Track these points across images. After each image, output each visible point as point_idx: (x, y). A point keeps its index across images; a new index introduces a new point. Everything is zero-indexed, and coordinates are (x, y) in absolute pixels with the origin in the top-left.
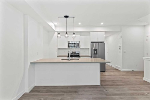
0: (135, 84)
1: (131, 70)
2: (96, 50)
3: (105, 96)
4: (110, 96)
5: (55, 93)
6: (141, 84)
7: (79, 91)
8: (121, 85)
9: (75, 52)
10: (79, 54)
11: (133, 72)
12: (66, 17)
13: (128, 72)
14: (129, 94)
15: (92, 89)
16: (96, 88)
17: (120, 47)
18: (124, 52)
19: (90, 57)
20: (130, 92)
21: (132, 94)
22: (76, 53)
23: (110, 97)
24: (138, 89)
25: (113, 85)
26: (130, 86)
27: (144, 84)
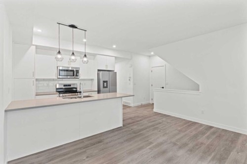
0: (150, 117)
1: (139, 104)
2: (106, 82)
3: (134, 135)
4: (138, 132)
5: (69, 155)
6: (154, 115)
7: (104, 140)
8: (141, 120)
9: (70, 85)
10: (76, 88)
11: (142, 106)
12: (73, 26)
13: (138, 107)
14: (151, 126)
15: (116, 133)
16: (120, 130)
17: (130, 78)
18: (134, 84)
19: (97, 92)
20: (150, 124)
21: (153, 126)
22: (72, 86)
23: (138, 134)
24: (154, 120)
25: (133, 123)
26: (147, 119)
27: (156, 115)
